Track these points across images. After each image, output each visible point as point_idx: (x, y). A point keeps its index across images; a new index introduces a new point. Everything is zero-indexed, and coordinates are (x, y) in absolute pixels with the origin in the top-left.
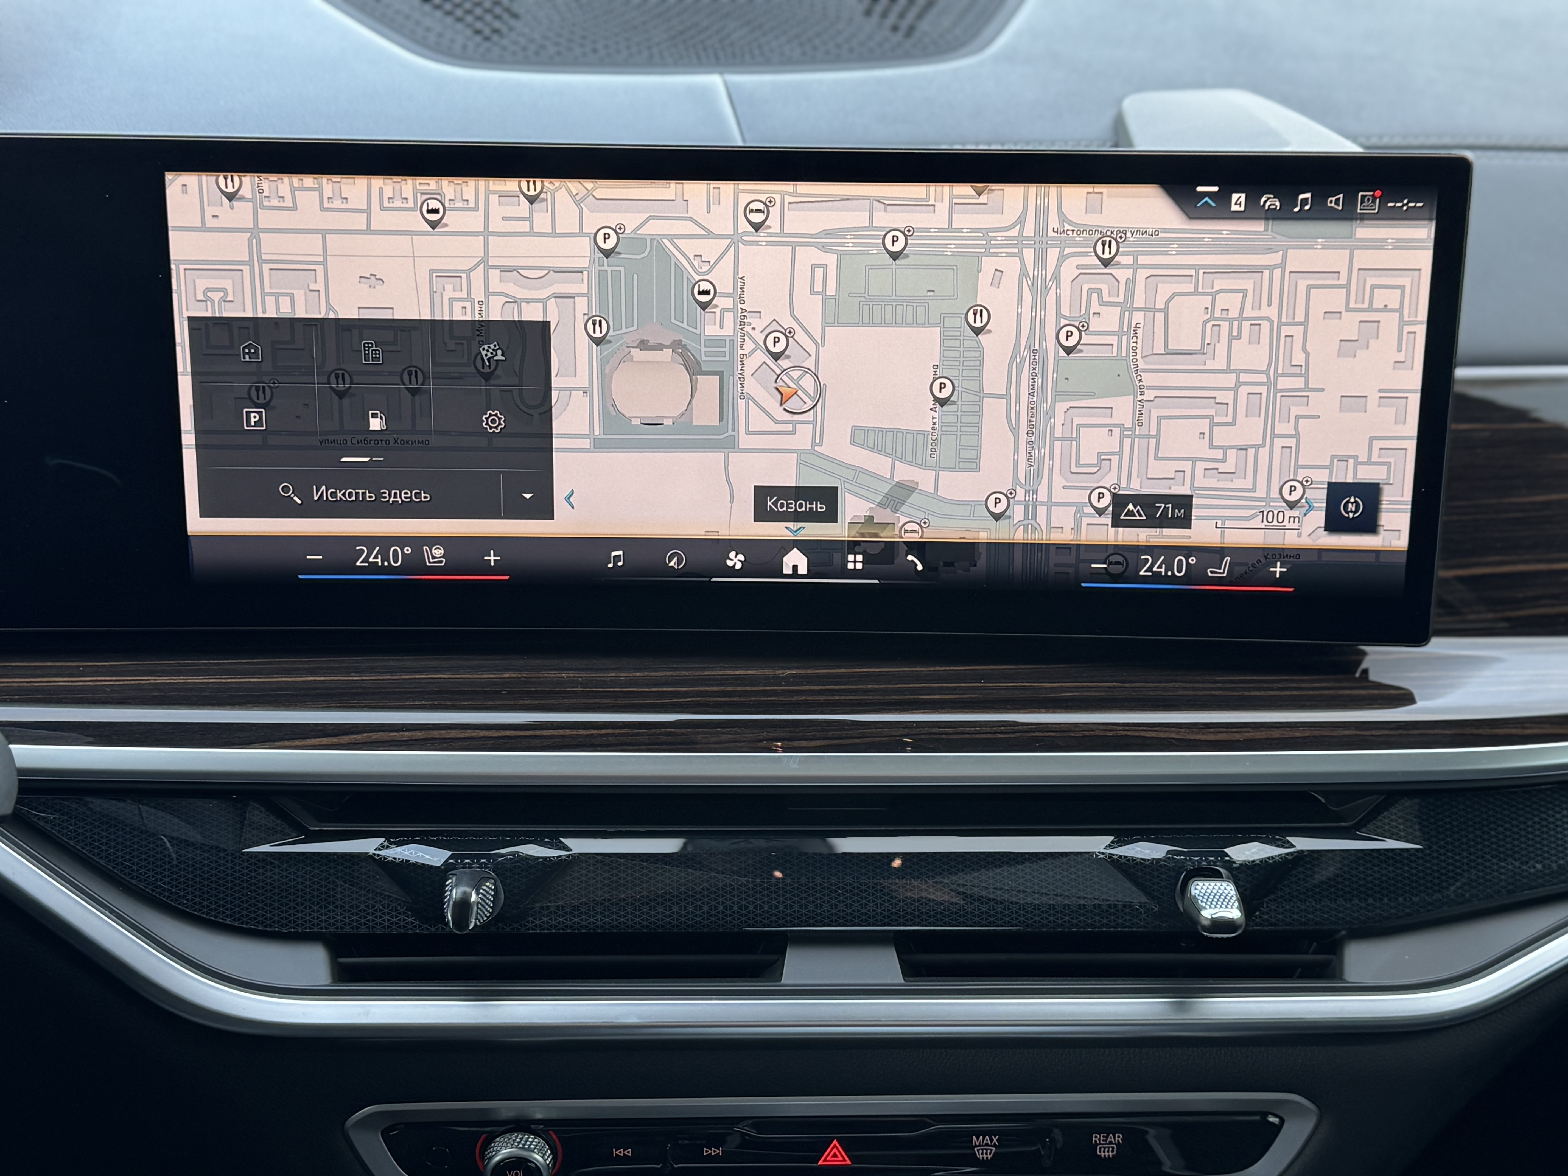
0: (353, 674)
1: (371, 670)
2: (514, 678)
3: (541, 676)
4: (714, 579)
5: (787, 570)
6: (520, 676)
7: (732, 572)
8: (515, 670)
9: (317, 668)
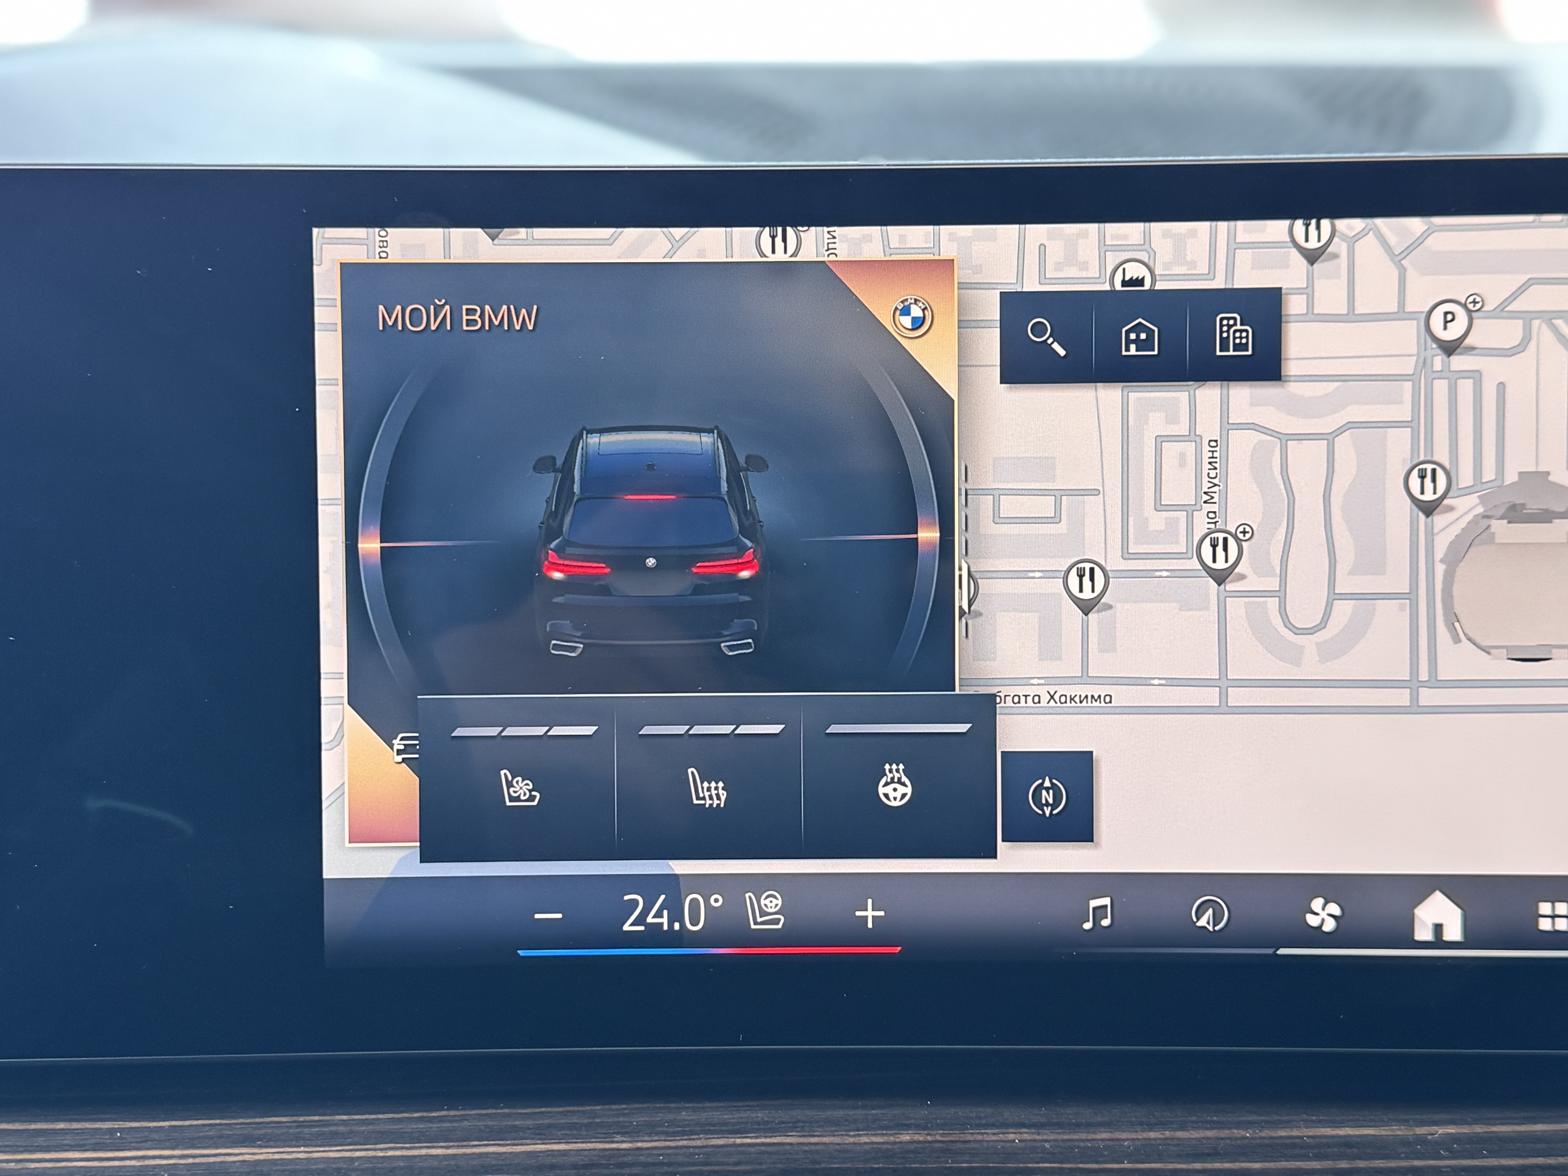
0: (618, 1138)
1: (651, 1130)
2: (919, 1142)
3: (970, 1138)
4: (1282, 951)
5: (1423, 934)
6: (929, 1138)
7: (1317, 937)
8: (919, 1127)
9: (550, 1126)
